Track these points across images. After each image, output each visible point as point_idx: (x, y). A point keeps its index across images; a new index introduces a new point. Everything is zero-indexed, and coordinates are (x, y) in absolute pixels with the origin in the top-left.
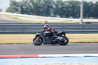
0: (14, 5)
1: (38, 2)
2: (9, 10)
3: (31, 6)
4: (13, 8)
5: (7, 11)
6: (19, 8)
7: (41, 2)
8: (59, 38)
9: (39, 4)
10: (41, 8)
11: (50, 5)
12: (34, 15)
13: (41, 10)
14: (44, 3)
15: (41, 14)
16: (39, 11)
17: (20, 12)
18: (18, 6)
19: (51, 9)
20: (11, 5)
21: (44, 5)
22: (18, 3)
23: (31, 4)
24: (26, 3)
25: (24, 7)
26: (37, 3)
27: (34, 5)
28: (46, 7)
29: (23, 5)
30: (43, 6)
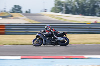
0: (59, 5)
1: (84, 2)
2: (54, 10)
3: (76, 6)
4: (58, 8)
5: (52, 11)
6: (64, 8)
7: (87, 2)
8: (59, 38)
9: (84, 3)
10: (86, 7)
11: (96, 4)
12: (79, 15)
13: (86, 10)
14: (89, 3)
15: (87, 14)
16: (84, 11)
17: (65, 12)
18: (63, 6)
19: (97, 9)
20: (56, 5)
21: (90, 4)
22: (63, 3)
23: (76, 4)
24: (71, 2)
25: (69, 7)
26: (82, 3)
27: (79, 4)
28: (92, 7)
29: (68, 5)
30: (88, 6)
